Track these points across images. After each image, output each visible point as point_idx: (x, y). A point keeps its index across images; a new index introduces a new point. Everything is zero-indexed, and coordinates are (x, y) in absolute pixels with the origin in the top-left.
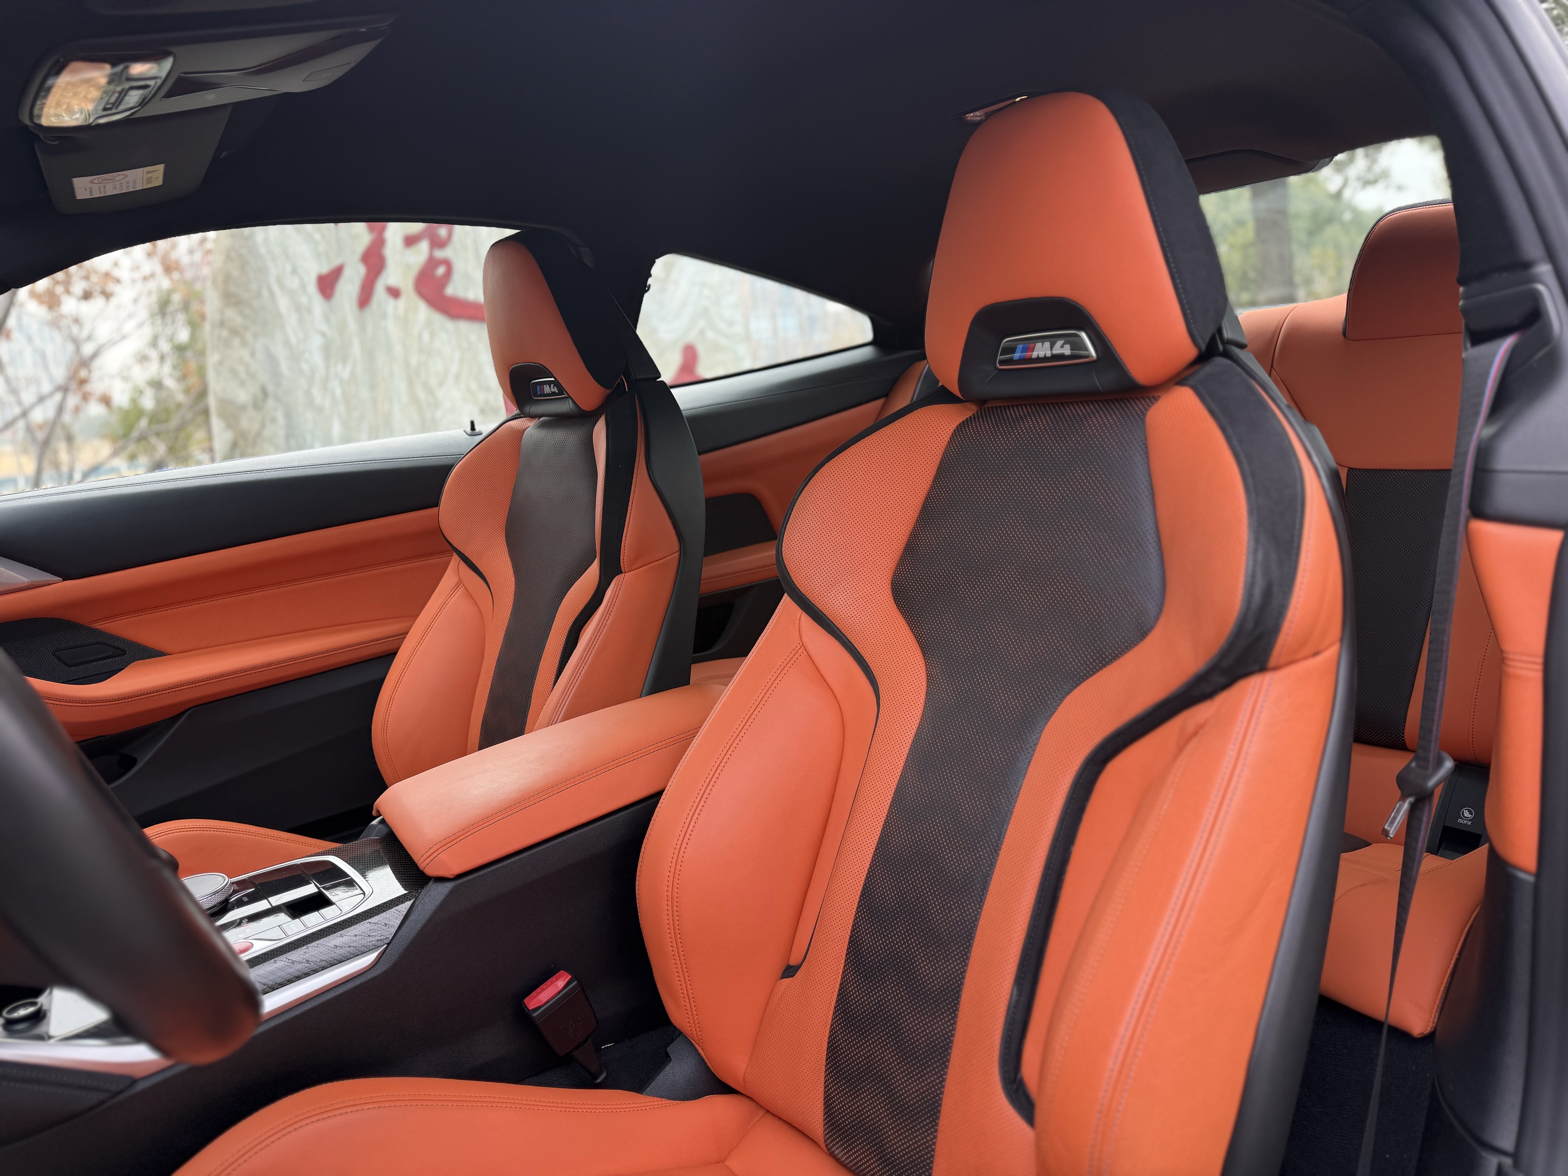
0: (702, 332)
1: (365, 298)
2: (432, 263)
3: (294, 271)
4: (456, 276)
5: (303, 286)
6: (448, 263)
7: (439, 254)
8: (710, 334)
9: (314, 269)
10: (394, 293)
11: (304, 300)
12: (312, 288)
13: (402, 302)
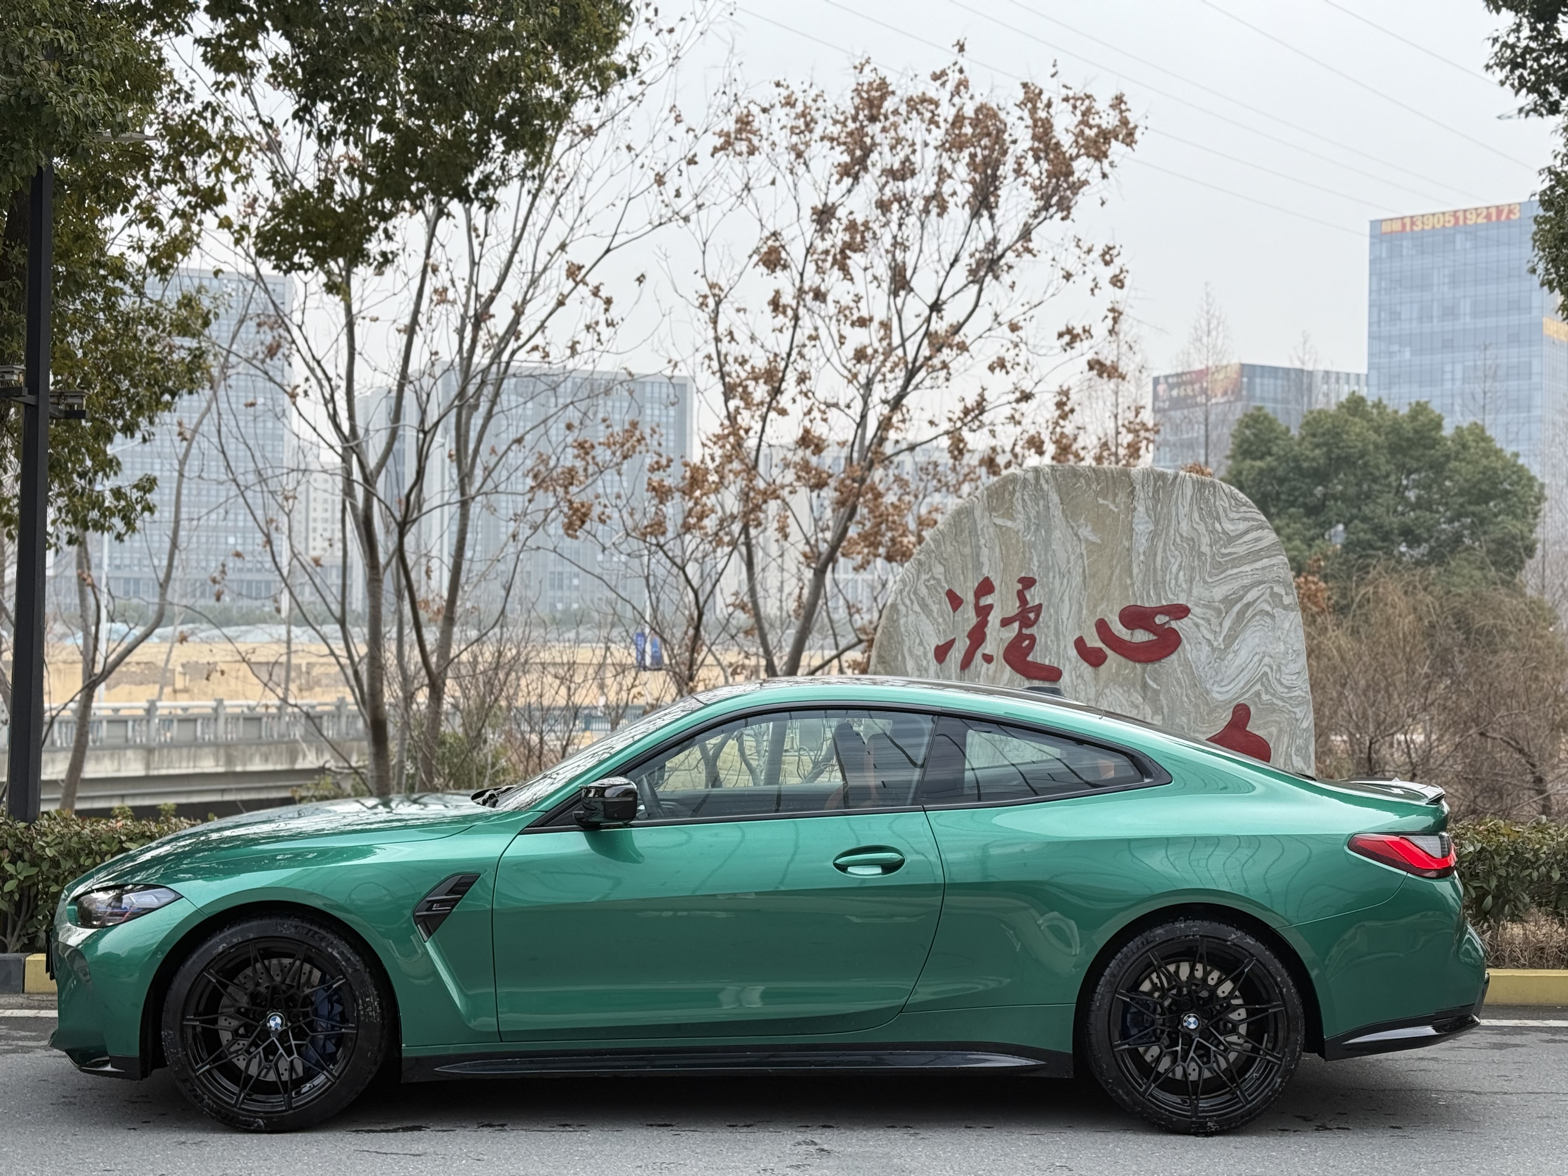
0: (1258, 694)
1: (966, 663)
2: (1020, 637)
3: (921, 643)
4: (1037, 647)
5: (925, 654)
6: (1032, 638)
7: (1025, 631)
8: (1265, 697)
9: (934, 641)
10: (988, 659)
11: (925, 663)
12: (931, 655)
13: (992, 666)
